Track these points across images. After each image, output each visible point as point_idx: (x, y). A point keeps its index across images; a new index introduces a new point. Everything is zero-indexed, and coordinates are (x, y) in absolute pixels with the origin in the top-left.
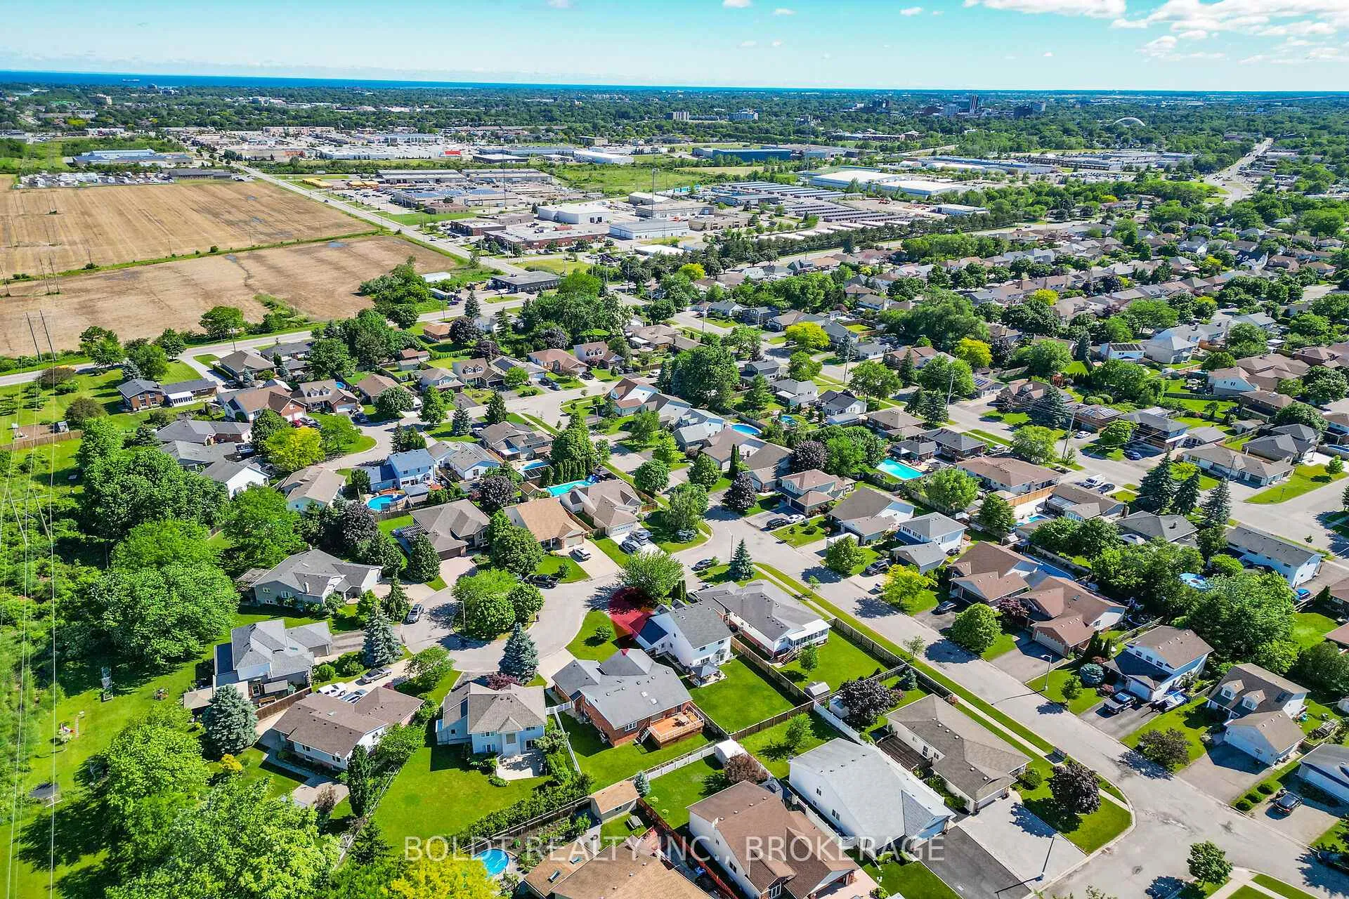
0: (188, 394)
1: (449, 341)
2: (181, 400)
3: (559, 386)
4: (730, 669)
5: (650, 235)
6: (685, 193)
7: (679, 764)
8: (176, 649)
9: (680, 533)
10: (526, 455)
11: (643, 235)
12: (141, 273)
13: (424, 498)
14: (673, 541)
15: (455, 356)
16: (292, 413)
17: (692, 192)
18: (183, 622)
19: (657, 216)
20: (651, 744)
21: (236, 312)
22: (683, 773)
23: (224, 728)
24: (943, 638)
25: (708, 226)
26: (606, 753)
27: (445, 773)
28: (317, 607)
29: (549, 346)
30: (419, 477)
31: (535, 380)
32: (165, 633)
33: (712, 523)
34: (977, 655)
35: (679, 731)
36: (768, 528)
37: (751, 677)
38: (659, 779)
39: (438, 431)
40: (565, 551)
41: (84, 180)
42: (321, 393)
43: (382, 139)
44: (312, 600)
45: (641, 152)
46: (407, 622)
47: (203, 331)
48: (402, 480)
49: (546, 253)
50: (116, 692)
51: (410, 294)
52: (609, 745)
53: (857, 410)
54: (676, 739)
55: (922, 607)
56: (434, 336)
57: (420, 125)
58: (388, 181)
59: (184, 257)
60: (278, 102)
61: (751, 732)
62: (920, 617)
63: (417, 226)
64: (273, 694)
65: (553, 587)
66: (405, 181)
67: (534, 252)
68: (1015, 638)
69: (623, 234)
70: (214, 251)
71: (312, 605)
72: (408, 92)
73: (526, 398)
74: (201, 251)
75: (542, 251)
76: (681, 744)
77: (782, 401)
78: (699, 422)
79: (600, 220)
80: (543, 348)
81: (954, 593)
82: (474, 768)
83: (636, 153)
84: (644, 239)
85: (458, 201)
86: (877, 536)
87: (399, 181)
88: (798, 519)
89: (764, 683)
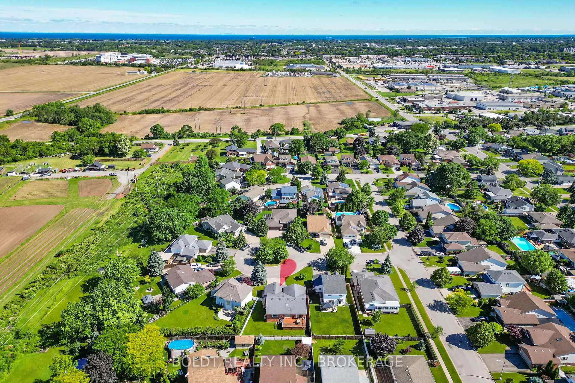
0: (245, 153)
1: (352, 146)
2: (242, 155)
3: (381, 171)
4: (341, 310)
5: (497, 108)
6: (536, 89)
7: (284, 338)
8: (162, 237)
9: (373, 245)
10: (339, 197)
11: (492, 108)
12: (274, 109)
13: (284, 205)
14: (369, 248)
15: (350, 153)
16: (270, 165)
17: (540, 88)
18: (167, 229)
19: (510, 100)
20: (280, 327)
21: (282, 126)
22: (282, 343)
23: (151, 266)
24: (465, 333)
25: (534, 106)
26: (262, 323)
27: (204, 307)
28: (216, 235)
29: (389, 153)
30: (290, 197)
31: (372, 167)
32: (159, 229)
33: (395, 246)
34: (476, 348)
35: (294, 325)
36: (420, 255)
37: (348, 315)
38: (271, 341)
39: (315, 181)
40: (318, 240)
41: (284, 74)
42: (284, 159)
43: (404, 60)
44: (215, 232)
45: (529, 68)
46: (241, 250)
47: (270, 132)
48: (283, 197)
49: (436, 113)
50: (144, 246)
51: (354, 125)
52: (265, 320)
53: (526, 210)
54: (291, 328)
55: (467, 315)
56: (348, 143)
57: (425, 55)
58: (391, 78)
59: (293, 104)
60: (374, 45)
61: (324, 338)
62: (461, 319)
63: (387, 98)
64: (179, 260)
65: (302, 252)
66: (399, 78)
67: (430, 112)
68: (508, 348)
69: (482, 106)
70: (303, 103)
71: (215, 234)
72: (433, 40)
73: (363, 175)
74: (299, 102)
75: (434, 112)
76: (292, 331)
77: (487, 197)
78: (426, 198)
79: (476, 99)
80: (386, 154)
81: (492, 314)
82: (213, 309)
83: (526, 68)
84: (492, 110)
85: (413, 88)
86: (474, 273)
87: (396, 78)
88: (439, 254)
89: (351, 320)
